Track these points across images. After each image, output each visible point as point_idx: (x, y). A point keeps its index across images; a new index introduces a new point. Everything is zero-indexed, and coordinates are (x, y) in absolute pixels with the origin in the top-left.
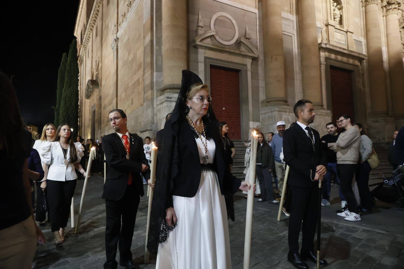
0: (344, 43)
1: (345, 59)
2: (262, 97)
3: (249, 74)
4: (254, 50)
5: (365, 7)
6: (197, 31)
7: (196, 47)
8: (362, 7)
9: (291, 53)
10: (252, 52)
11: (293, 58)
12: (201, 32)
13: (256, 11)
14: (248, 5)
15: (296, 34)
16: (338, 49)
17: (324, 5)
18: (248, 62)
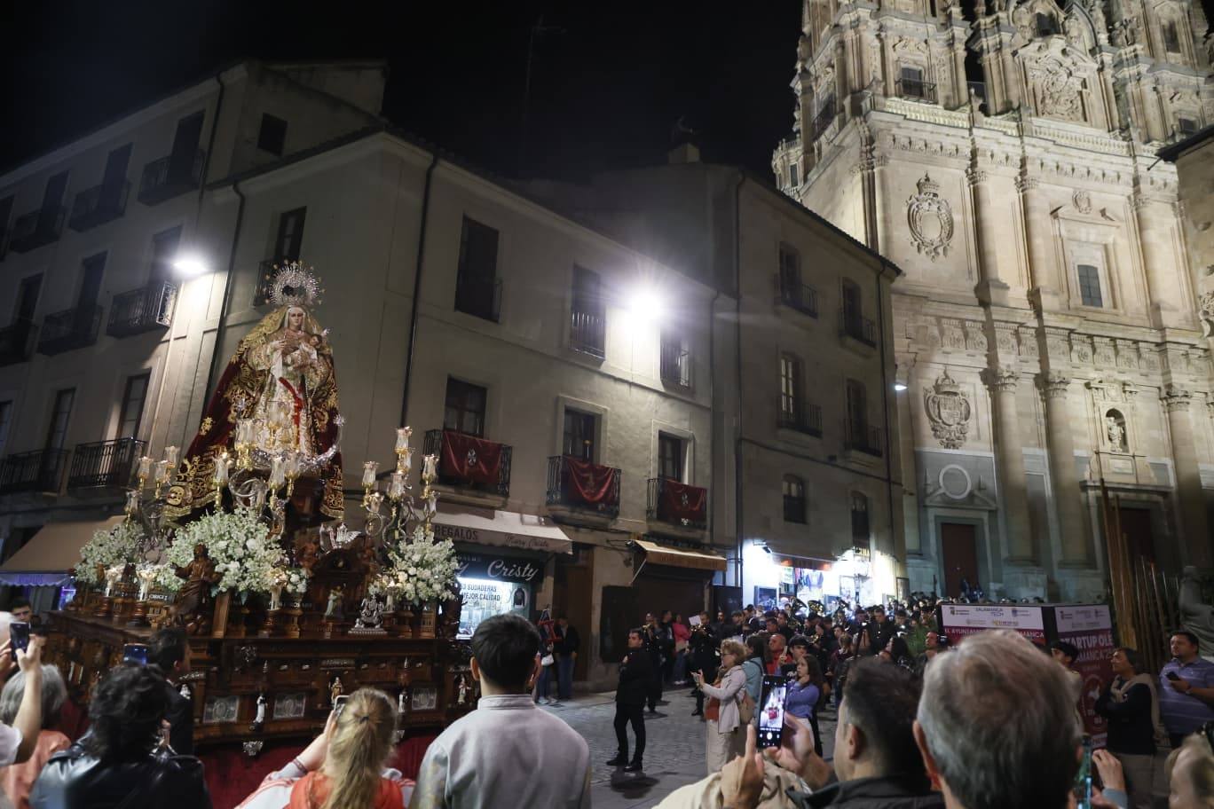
0: (1131, 472)
1: (1132, 495)
2: (1004, 554)
3: (987, 529)
4: (991, 503)
5: (1169, 412)
6: (925, 490)
7: (925, 506)
8: (1164, 412)
9: (1040, 497)
10: (986, 503)
11: (1045, 505)
12: (930, 490)
13: (992, 455)
14: (981, 450)
15: (1048, 472)
16: (1116, 486)
17: (1092, 426)
18: (985, 516)
